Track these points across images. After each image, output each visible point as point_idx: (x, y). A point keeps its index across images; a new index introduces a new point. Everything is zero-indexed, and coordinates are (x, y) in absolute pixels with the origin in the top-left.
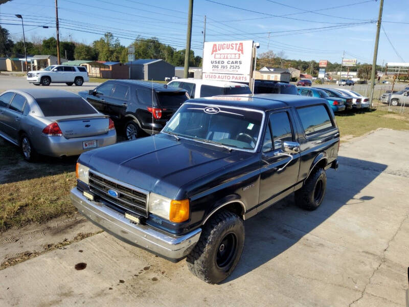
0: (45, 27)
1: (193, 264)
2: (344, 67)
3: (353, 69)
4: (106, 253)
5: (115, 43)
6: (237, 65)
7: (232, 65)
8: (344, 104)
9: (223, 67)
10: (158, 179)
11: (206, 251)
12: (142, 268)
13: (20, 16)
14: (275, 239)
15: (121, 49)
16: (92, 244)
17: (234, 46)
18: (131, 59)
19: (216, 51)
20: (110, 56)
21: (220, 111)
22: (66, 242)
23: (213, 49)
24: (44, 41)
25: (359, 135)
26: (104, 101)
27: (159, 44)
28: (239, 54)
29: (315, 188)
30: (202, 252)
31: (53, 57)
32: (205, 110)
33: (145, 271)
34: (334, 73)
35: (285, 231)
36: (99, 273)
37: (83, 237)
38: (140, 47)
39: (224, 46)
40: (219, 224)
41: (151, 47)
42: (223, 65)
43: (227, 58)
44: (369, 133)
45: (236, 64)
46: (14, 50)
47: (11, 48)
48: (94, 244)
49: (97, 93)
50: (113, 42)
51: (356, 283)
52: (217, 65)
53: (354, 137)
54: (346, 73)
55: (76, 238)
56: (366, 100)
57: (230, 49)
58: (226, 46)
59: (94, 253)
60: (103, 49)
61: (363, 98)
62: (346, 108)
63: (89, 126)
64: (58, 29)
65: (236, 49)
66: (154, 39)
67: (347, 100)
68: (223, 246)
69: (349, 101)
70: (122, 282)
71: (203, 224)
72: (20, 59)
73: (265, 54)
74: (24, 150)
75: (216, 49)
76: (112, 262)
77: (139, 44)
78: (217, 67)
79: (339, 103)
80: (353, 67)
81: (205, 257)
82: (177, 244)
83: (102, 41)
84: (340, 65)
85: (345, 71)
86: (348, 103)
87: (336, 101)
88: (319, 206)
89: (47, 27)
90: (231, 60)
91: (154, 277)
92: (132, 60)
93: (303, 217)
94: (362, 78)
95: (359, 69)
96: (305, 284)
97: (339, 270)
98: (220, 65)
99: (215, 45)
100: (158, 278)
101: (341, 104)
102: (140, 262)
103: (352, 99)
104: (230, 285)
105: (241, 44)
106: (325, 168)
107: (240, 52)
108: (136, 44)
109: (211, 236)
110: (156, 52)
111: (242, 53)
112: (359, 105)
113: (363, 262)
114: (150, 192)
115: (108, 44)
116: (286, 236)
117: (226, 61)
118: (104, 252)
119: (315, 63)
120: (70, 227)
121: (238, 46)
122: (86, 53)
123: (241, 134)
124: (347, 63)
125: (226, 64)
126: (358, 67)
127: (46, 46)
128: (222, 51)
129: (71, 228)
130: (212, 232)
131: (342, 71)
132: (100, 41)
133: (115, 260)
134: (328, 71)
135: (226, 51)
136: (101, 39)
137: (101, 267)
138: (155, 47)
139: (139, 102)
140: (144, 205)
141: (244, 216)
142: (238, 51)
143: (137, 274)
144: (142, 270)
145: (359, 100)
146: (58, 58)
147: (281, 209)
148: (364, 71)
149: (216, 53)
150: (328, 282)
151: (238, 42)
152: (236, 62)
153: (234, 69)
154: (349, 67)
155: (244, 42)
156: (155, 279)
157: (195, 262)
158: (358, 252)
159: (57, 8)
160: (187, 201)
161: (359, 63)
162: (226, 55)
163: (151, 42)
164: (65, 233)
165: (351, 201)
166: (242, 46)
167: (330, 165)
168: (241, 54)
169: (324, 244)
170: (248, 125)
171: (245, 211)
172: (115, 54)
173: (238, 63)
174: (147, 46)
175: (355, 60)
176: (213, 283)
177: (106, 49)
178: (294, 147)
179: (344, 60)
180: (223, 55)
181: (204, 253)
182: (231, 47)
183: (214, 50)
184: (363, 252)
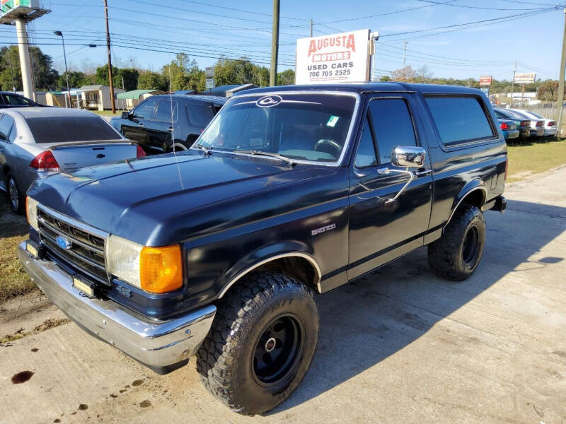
0: (92, 46)
1: (207, 376)
2: (517, 85)
3: (530, 89)
4: (76, 354)
5: (191, 67)
6: (347, 69)
7: (339, 69)
8: (518, 129)
9: (326, 74)
10: (127, 207)
11: (228, 351)
12: (130, 382)
13: (59, 33)
14: (387, 329)
15: (199, 75)
16: (59, 338)
17: (341, 40)
18: (210, 85)
19: (315, 50)
20: (185, 85)
21: (282, 101)
22: (18, 335)
23: (310, 48)
24: (98, 69)
25: (542, 171)
26: (142, 126)
27: (251, 65)
28: (349, 52)
29: (463, 240)
30: (221, 353)
31: (105, 87)
32: (258, 103)
33: (133, 388)
34: (504, 94)
35: (408, 316)
36: (49, 390)
37: (50, 325)
38: (225, 70)
39: (326, 42)
40: (257, 298)
41: (239, 69)
42: (325, 70)
43: (331, 60)
44: (557, 167)
45: (345, 68)
46: (59, 82)
47: (55, 81)
48: (62, 338)
49: (136, 117)
50: (188, 66)
51: (542, 416)
52: (316, 71)
53: (534, 173)
54: (520, 94)
55: (38, 328)
56: (551, 124)
57: (335, 46)
58: (329, 42)
59: (56, 354)
60: (174, 76)
61: (547, 122)
62: (520, 135)
63: (104, 156)
64: (109, 48)
65: (344, 46)
66: (244, 60)
67: (522, 122)
68: (272, 342)
69: (525, 123)
70: (83, 407)
71: (221, 296)
72: (63, 93)
73: (399, 72)
74: (12, 197)
75: (315, 48)
76: (80, 369)
77: (223, 66)
78: (317, 74)
79: (508, 126)
80: (531, 84)
81: (225, 364)
82: (156, 336)
83: (174, 65)
84: (511, 83)
85: (519, 91)
86: (523, 128)
87: (503, 124)
88: (472, 273)
89: (95, 46)
90: (337, 63)
91: (145, 399)
92: (212, 87)
93: (440, 291)
94: (544, 100)
95: (540, 87)
96: (437, 416)
97: (508, 389)
98: (321, 72)
99: (313, 42)
100: (153, 401)
101: (512, 128)
102: (129, 371)
103: (529, 121)
104: (287, 417)
105: (351, 37)
106: (482, 208)
107: (351, 49)
108: (219, 67)
109: (239, 321)
110: (247, 76)
111: (354, 49)
112: (541, 131)
113: (555, 373)
114: (110, 235)
115: (182, 70)
116: (407, 324)
117: (329, 64)
118: (74, 353)
119: (474, 82)
120: (37, 309)
121: (346, 40)
122: (153, 82)
123: (321, 141)
124: (521, 79)
125: (329, 69)
126: (538, 85)
127: (100, 75)
128: (323, 50)
129: (39, 311)
130: (241, 313)
131: (515, 91)
132: (171, 66)
133: (87, 366)
134: (494, 93)
135: (329, 49)
136: (173, 62)
137: (58, 378)
138: (245, 69)
139: (190, 124)
140: (102, 259)
141: (319, 285)
142: (347, 47)
143: (116, 392)
144: (128, 386)
145: (540, 124)
146: (111, 87)
147: (404, 279)
148: (547, 90)
149: (315, 53)
150: (485, 412)
151: (347, 34)
152: (345, 65)
153: (342, 75)
154: (525, 85)
155: (355, 33)
156: (145, 404)
157: (210, 372)
158: (546, 353)
159: (107, 20)
160: (177, 249)
161: (540, 79)
162: (329, 56)
163: (241, 63)
164: (25, 319)
165: (523, 265)
166: (353, 39)
167: (492, 204)
168: (352, 52)
169: (479, 337)
170: (327, 120)
171: (320, 276)
172: (191, 82)
173: (348, 65)
174: (235, 68)
175: (534, 73)
176: (251, 414)
177: (179, 76)
178: (416, 156)
179: (516, 74)
180: (325, 56)
181: (224, 354)
182: (336, 42)
183: (312, 49)
184: (553, 353)
